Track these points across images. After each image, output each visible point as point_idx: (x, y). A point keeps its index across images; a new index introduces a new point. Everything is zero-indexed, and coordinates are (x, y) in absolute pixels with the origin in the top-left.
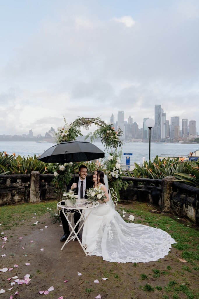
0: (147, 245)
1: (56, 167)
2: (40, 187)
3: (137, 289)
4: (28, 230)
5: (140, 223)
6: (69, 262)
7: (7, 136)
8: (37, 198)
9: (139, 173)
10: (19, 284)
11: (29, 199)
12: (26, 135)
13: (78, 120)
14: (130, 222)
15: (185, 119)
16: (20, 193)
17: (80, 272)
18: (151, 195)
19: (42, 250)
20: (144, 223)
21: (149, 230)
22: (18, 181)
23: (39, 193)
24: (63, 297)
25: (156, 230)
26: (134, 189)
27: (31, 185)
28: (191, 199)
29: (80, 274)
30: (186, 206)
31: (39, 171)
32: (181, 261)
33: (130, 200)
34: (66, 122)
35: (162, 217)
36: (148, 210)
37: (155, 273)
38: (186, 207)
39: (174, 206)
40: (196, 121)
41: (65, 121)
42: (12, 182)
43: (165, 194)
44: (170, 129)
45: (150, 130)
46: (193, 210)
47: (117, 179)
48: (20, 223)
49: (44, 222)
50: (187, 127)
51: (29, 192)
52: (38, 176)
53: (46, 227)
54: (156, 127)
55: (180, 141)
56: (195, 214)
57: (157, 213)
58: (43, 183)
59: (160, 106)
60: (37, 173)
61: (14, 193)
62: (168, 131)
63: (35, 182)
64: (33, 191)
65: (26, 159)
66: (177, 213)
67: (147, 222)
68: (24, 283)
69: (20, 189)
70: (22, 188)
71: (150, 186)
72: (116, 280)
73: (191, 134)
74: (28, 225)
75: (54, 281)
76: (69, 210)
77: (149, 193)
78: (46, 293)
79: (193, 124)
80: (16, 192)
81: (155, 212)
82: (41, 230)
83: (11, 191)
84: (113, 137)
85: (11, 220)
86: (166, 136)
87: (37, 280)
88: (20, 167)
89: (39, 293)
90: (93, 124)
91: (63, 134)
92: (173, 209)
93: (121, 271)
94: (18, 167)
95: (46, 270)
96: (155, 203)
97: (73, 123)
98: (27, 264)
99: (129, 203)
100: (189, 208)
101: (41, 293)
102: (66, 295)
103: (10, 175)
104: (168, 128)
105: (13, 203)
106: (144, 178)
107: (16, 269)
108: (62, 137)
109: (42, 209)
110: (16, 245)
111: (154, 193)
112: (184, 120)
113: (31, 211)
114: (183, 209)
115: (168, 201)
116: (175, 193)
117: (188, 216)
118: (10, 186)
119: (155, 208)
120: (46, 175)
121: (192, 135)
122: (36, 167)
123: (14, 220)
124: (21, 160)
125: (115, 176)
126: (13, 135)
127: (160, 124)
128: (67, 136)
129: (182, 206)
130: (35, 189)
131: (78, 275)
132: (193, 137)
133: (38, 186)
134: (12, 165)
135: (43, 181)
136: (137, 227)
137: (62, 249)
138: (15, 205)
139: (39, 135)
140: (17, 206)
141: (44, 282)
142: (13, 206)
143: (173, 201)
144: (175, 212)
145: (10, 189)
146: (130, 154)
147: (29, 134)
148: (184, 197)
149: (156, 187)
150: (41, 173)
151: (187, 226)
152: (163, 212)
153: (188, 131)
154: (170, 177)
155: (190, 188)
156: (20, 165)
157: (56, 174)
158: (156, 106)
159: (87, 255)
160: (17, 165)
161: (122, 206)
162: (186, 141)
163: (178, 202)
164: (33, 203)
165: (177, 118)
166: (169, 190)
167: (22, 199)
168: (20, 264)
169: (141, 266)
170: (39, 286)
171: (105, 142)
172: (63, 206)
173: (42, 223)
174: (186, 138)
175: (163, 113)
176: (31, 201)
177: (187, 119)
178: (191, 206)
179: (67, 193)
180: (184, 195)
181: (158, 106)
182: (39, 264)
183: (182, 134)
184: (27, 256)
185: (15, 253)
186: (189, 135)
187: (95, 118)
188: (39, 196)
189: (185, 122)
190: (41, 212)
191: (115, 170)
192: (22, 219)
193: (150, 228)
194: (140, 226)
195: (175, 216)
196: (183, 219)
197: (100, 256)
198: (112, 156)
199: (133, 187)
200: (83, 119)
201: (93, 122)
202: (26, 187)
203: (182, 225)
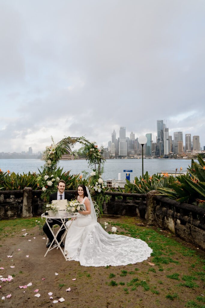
0: (123, 252)
1: (44, 182)
2: (32, 203)
3: (103, 285)
4: (17, 240)
5: (123, 234)
6: (49, 266)
7: (6, 153)
8: (29, 213)
9: (129, 188)
10: (2, 281)
11: (21, 214)
12: (26, 152)
13: (65, 139)
14: (113, 234)
15: (188, 134)
16: (12, 208)
17: (57, 272)
18: (138, 209)
19: (27, 256)
20: (127, 234)
21: (130, 240)
22: (11, 197)
23: (31, 208)
24: (38, 290)
25: (136, 240)
26: (123, 204)
27: (24, 200)
28: (171, 212)
29: (57, 274)
30: (167, 218)
31: (32, 188)
32: (150, 264)
33: (119, 215)
34: (53, 142)
35: (146, 229)
36: (134, 224)
37: (123, 273)
38: (167, 220)
39: (157, 219)
40: (199, 136)
41: (53, 140)
42: (5, 198)
43: (149, 207)
44: (173, 145)
45: (143, 147)
46: (172, 221)
47: (100, 193)
48: (11, 235)
49: (32, 234)
50: (191, 142)
51: (22, 207)
52: (31, 192)
53: (34, 238)
54: (159, 143)
55: (184, 156)
56: (174, 225)
57: (143, 226)
58: (36, 199)
59: (162, 121)
60: (29, 189)
61: (8, 208)
62: (171, 146)
63: (28, 198)
64: (26, 206)
65: (20, 175)
66: (160, 225)
67: (129, 234)
68: (7, 280)
69: (13, 204)
70: (15, 204)
71: (137, 201)
72: (88, 278)
73: (194, 150)
74: (17, 237)
75: (34, 279)
76: (51, 219)
77: (136, 207)
78: (25, 287)
79: (196, 139)
80: (9, 207)
81: (141, 226)
82: (29, 240)
83: (4, 206)
84: (95, 154)
85: (2, 233)
86: (169, 152)
87: (19, 279)
88: (13, 184)
89: (19, 288)
90: (77, 143)
91: (51, 152)
92: (156, 221)
93: (94, 272)
94: (12, 184)
95: (28, 271)
96: (142, 217)
97: (60, 142)
98: (12, 267)
99: (118, 218)
100: (169, 220)
101: (21, 287)
102: (41, 288)
103: (4, 191)
104: (171, 144)
105: (6, 219)
106: (134, 193)
107: (2, 270)
108: (50, 155)
109: (33, 223)
110: (4, 252)
111: (141, 207)
112: (187, 136)
113: (22, 225)
114: (165, 222)
115: (152, 214)
116: (158, 207)
117: (169, 227)
118: (3, 201)
119: (142, 221)
120: (39, 190)
121: (196, 150)
122: (29, 184)
123: (5, 232)
124: (15, 177)
125: (98, 190)
126: (12, 152)
127: (163, 140)
128: (54, 154)
129: (163, 219)
130: (28, 204)
131: (55, 275)
132: (197, 152)
133: (31, 202)
134: (6, 181)
135: (36, 197)
136: (119, 238)
137: (45, 256)
138: (8, 220)
139: (39, 152)
140: (10, 221)
141: (24, 280)
142: (6, 221)
143: (156, 214)
144: (158, 224)
145: (4, 204)
146: (130, 171)
147: (28, 151)
148: (165, 210)
149: (143, 201)
150: (34, 189)
151: (167, 237)
152: (148, 225)
153: (192, 147)
154: (153, 192)
155: (169, 201)
156: (13, 182)
157: (44, 189)
158: (158, 121)
159: (67, 260)
160: (11, 182)
161: (110, 220)
162: (190, 157)
163: (160, 214)
164: (25, 217)
165: (180, 134)
166: (152, 204)
167: (15, 214)
168: (6, 267)
169: (113, 268)
170: (20, 283)
171: (89, 159)
172: (46, 216)
173: (31, 235)
174: (190, 153)
175: (165, 128)
176: (23, 216)
177: (190, 135)
178: (171, 218)
179: (50, 205)
180: (166, 208)
181: (160, 121)
182: (23, 267)
183: (186, 149)
184: (13, 261)
185: (2, 259)
186: (193, 150)
187: (80, 137)
188: (31, 211)
189: (188, 138)
190: (31, 226)
191: (97, 185)
192: (13, 231)
193: (130, 239)
194: (122, 237)
195: (158, 229)
196: (165, 231)
197: (78, 261)
198: (95, 172)
199: (122, 202)
200: (69, 139)
201: (78, 141)
202: (19, 202)
203: (162, 236)
